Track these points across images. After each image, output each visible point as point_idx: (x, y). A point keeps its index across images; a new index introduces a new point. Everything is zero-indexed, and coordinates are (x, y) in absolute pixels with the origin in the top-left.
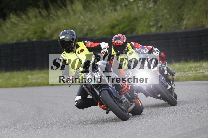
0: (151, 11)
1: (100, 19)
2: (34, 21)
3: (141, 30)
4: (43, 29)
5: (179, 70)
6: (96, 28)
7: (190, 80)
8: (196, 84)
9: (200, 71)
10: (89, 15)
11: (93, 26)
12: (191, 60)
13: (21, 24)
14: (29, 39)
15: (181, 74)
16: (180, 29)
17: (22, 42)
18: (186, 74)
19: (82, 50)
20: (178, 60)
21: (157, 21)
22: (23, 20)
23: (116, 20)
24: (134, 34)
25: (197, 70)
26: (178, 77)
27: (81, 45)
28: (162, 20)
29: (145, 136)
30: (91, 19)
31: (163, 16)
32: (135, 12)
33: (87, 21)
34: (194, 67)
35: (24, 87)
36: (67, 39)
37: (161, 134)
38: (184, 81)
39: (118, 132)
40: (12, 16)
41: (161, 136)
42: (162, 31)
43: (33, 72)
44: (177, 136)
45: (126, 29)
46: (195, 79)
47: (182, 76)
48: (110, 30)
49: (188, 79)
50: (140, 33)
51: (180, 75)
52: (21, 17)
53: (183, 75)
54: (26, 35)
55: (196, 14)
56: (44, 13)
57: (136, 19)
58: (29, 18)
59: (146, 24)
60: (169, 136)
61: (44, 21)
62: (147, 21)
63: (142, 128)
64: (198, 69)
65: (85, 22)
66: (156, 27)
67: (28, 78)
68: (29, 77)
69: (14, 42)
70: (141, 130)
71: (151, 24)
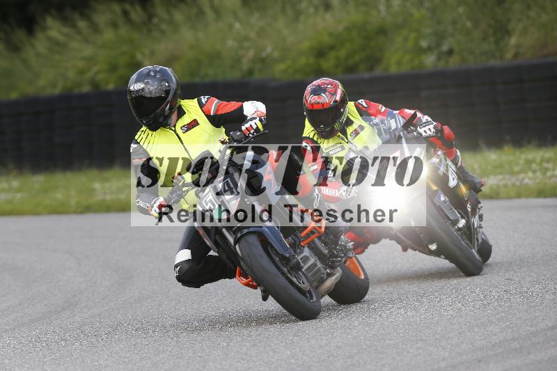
0: (423, 11)
1: (285, 32)
2: (109, 35)
3: (396, 61)
4: (133, 57)
5: (498, 168)
6: (276, 54)
7: (528, 196)
8: (544, 207)
9: (554, 170)
10: (256, 20)
11: (269, 50)
12: (529, 142)
13: (75, 45)
14: (95, 85)
15: (504, 179)
16: (502, 57)
17: (76, 91)
18: (518, 180)
19: (194, 124)
20: (496, 142)
21: (440, 37)
22: (79, 32)
23: (331, 35)
24: (378, 72)
25: (547, 169)
26: (495, 187)
27: (191, 107)
28: (453, 35)
29: (406, 345)
30: (261, 32)
31: (454, 22)
32: (379, 12)
33: (253, 35)
34: (538, 160)
35: (82, 212)
36: (150, 92)
37: (449, 342)
38: (510, 198)
39: (335, 334)
40: (50, 21)
41: (449, 346)
42: (454, 63)
43: (108, 174)
44: (494, 346)
45: (357, 58)
46: (541, 193)
47: (505, 186)
48: (312, 61)
49: (521, 193)
50: (393, 70)
51: (502, 183)
52: (74, 26)
53: (509, 183)
54: (89, 75)
55: (544, 18)
56: (137, 14)
57: (382, 31)
58: (95, 28)
59: (410, 44)
60: (470, 346)
61: (136, 36)
62: (413, 36)
63: (398, 326)
64: (550, 166)
65: (247, 39)
66: (436, 52)
67: (94, 190)
68: (97, 186)
69: (57, 91)
70: (396, 330)
71: (424, 44)
